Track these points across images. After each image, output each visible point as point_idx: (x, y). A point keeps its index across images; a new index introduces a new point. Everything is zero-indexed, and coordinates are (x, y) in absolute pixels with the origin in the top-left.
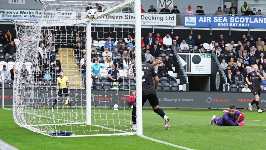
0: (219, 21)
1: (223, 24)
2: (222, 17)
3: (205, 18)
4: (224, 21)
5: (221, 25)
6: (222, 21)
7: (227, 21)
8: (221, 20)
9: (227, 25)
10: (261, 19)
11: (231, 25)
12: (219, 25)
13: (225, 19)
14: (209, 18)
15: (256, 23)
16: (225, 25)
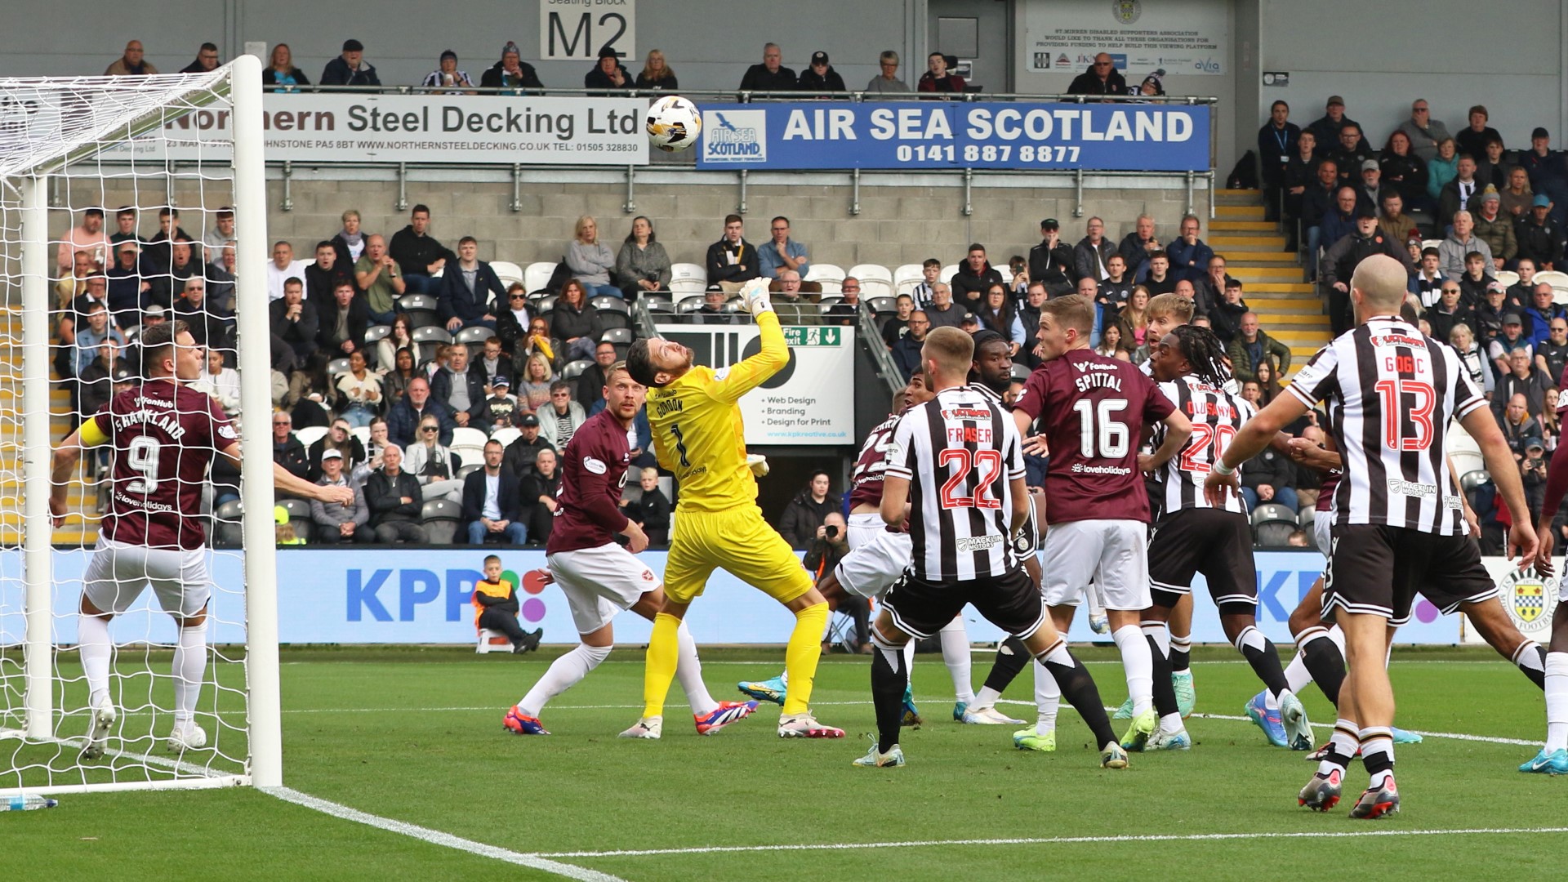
0: (904, 134)
1: (927, 152)
2: (918, 112)
3: (819, 114)
4: (929, 135)
5: (915, 154)
6: (917, 135)
7: (947, 134)
8: (911, 129)
9: (951, 157)
10: (1151, 118)
11: (976, 158)
12: (904, 154)
13: (939, 122)
14: (842, 119)
15: (1119, 139)
16: (936, 153)
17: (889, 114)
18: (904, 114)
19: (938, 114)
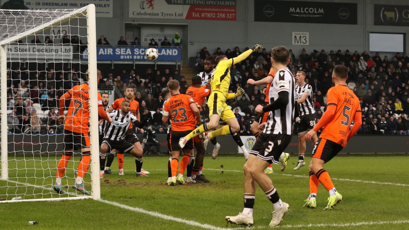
0: (122, 53)
1: (126, 57)
2: (125, 49)
3: (106, 49)
4: (127, 53)
5: (124, 57)
6: (124, 54)
7: (130, 53)
8: (123, 52)
9: (131, 58)
10: (170, 50)
11: (136, 58)
12: (122, 57)
13: (129, 51)
14: (110, 50)
15: (163, 55)
16: (128, 57)
17: (119, 49)
18: (122, 49)
19: (129, 50)
